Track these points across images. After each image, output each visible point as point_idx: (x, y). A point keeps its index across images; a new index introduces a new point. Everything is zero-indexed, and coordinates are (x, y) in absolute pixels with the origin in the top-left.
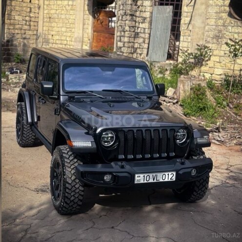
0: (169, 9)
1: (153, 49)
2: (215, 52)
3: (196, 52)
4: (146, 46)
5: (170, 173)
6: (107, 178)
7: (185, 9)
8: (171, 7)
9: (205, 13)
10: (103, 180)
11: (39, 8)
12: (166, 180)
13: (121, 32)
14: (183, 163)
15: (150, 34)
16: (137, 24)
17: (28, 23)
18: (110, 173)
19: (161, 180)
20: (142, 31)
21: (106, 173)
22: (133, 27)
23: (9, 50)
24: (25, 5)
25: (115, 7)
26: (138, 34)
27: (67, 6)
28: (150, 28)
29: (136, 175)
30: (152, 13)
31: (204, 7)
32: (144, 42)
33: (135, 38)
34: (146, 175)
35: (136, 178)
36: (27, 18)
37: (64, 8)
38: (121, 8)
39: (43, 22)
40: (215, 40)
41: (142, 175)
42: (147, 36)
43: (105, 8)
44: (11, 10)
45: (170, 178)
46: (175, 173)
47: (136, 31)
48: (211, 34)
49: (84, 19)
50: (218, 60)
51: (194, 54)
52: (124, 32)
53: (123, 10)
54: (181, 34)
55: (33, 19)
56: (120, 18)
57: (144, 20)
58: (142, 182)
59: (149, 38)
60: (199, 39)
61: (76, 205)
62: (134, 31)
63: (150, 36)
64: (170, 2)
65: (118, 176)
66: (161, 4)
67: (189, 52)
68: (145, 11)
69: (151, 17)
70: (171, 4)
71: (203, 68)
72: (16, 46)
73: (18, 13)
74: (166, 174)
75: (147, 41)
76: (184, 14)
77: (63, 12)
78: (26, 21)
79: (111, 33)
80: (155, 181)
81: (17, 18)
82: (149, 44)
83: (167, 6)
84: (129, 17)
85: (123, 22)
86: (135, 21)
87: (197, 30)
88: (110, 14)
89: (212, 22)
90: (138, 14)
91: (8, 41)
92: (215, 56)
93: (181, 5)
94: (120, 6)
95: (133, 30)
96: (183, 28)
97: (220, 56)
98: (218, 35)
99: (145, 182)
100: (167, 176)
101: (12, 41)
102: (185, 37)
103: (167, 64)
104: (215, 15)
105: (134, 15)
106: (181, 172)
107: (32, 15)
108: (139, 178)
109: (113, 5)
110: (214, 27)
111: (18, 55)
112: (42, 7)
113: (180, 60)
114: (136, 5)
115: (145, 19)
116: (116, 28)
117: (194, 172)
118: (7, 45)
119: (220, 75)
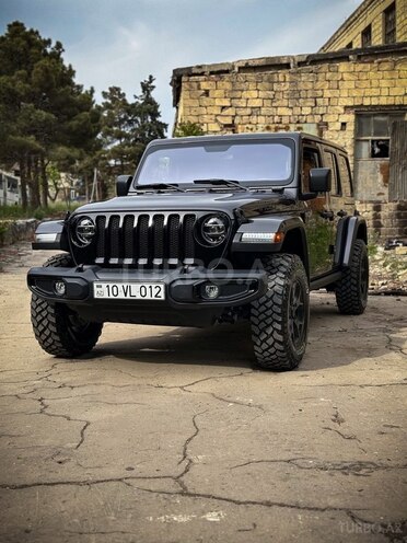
5: (153, 286)
12: (148, 297)
14: (183, 272)
18: (60, 278)
19: (139, 297)
21: (56, 279)
34: (111, 285)
35: (96, 289)
41: (104, 285)
45: (154, 294)
46: (162, 286)
58: (106, 296)
65: (66, 283)
74: (147, 286)
80: (128, 297)
99: (112, 297)
100: (149, 290)
106: (174, 285)
108: (99, 290)
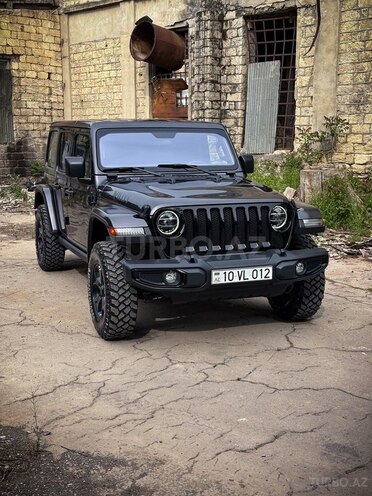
0: (274, 67)
1: (252, 134)
2: (355, 129)
3: (324, 129)
4: (239, 130)
5: (264, 269)
6: (170, 278)
7: (300, 62)
8: (277, 63)
9: (335, 65)
10: (165, 281)
11: (64, 87)
12: (259, 278)
13: (198, 111)
14: (282, 255)
15: (245, 111)
16: (223, 96)
17: (48, 113)
18: (174, 270)
19: (251, 279)
20: (232, 107)
21: (168, 271)
22: (217, 101)
23: (22, 157)
24: (40, 83)
25: (186, 72)
26: (225, 111)
27: (108, 80)
28: (245, 101)
29: (213, 272)
30: (246, 76)
31: (332, 55)
32: (236, 124)
33: (221, 119)
34: (227, 272)
35: (214, 277)
36: (46, 105)
37: (103, 83)
38: (196, 72)
39: (72, 109)
40: (353, 109)
41: (222, 272)
42: (240, 113)
43: (168, 77)
44: (21, 94)
45: (264, 276)
46: (271, 269)
47: (222, 108)
48: (347, 99)
49: (136, 98)
50: (360, 141)
51: (320, 134)
52: (204, 110)
53: (198, 74)
54: (297, 104)
55: (55, 106)
56: (196, 88)
57: (234, 88)
58: (222, 281)
59: (245, 118)
60: (328, 109)
61: (127, 325)
62: (218, 109)
63: (245, 115)
64: (274, 55)
65: (186, 274)
66: (262, 60)
67: (312, 131)
68: (235, 74)
69: (245, 82)
70: (277, 59)
71: (336, 157)
72: (33, 150)
73: (32, 97)
74: (258, 269)
75: (240, 122)
76: (299, 72)
77: (102, 90)
78: (45, 109)
79: (182, 115)
80: (242, 280)
81: (30, 104)
82: (244, 127)
83: (271, 62)
84: (209, 86)
85: (200, 95)
86: (220, 92)
87: (322, 94)
88: (178, 85)
89: (347, 78)
90: (223, 79)
91: (19, 143)
92: (355, 134)
93: (294, 57)
94: (193, 70)
95: (216, 107)
96: (299, 94)
97: (364, 134)
98: (357, 99)
99: (228, 281)
100: (259, 273)
101: (26, 142)
102: (303, 109)
103: (275, 156)
104: (352, 66)
105: (217, 82)
106: (280, 267)
107: (53, 99)
108: (217, 277)
109: (182, 70)
110: (351, 86)
111: (37, 165)
112: (68, 85)
113: (297, 145)
114: (219, 65)
115: (235, 86)
116: (189, 107)
117: (300, 268)
118: (19, 150)
119: (365, 164)
